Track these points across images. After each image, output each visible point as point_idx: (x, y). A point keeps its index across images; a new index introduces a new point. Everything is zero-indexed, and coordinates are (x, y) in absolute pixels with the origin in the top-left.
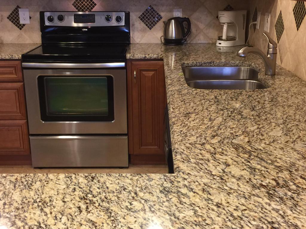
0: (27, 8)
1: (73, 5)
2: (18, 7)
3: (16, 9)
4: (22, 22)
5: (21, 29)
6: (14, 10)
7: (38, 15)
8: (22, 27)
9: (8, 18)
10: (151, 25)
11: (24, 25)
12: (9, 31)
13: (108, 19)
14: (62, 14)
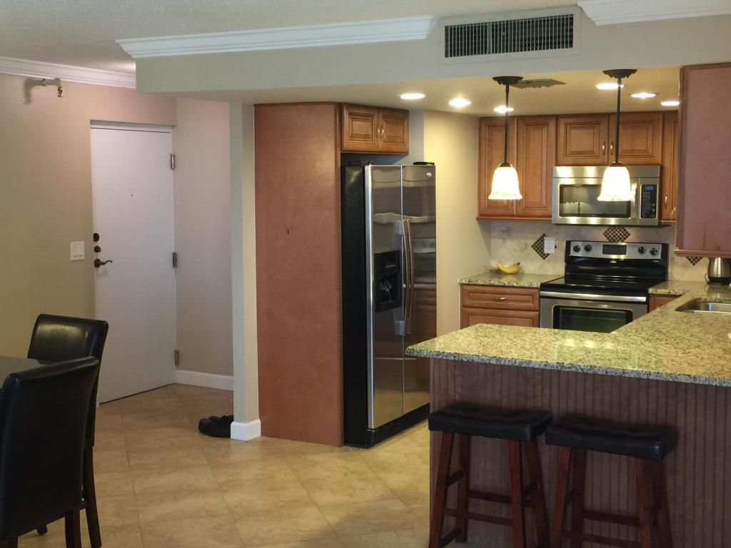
0: (553, 236)
1: (604, 234)
2: (544, 235)
3: (542, 237)
4: (546, 251)
5: (544, 259)
6: (540, 239)
7: (564, 245)
8: (546, 257)
9: (532, 246)
10: (694, 260)
11: (548, 254)
12: (532, 260)
13: (641, 251)
14: (590, 244)
